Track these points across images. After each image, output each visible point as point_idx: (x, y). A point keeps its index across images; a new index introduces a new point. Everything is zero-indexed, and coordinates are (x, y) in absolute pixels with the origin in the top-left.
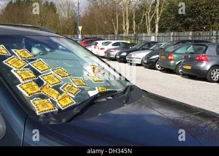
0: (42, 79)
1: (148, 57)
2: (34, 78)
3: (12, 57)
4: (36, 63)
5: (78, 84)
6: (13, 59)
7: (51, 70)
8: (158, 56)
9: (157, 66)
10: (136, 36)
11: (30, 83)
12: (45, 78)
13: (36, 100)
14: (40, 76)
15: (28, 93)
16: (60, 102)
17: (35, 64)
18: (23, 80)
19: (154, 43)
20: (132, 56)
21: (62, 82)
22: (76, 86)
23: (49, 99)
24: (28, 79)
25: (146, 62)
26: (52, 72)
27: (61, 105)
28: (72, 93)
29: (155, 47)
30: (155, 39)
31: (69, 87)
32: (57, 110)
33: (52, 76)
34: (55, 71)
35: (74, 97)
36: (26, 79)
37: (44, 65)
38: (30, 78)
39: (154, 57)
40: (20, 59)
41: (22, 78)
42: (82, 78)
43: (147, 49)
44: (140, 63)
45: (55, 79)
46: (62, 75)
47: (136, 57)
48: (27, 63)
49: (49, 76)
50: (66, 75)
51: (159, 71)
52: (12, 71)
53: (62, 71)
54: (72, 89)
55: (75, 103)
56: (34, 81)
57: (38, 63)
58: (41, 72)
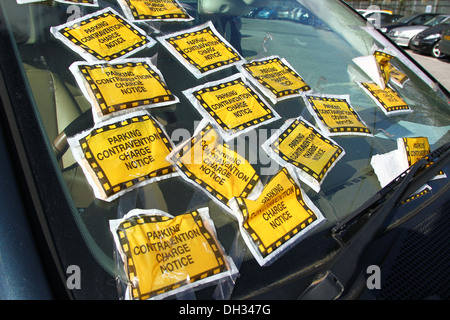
0: (195, 103)
1: (421, 37)
2: (161, 99)
3: (99, 13)
4: (190, 38)
5: (334, 125)
6: (101, 20)
7: (239, 64)
8: (438, 35)
9: (434, 50)
10: (402, 5)
11: (133, 127)
12: (211, 98)
13: (134, 222)
14: (188, 93)
15: (104, 180)
16: (252, 224)
17: (183, 44)
18: (106, 112)
19: (432, 15)
20: (396, 34)
21: (278, 117)
22: (326, 133)
23: (204, 212)
24: (129, 105)
25: (417, 43)
26: (243, 74)
27: (258, 241)
28: (311, 172)
29: (433, 22)
30: (432, 10)
31: (300, 137)
32: (233, 270)
33: (240, 89)
34: (256, 70)
35: (316, 187)
36: (117, 108)
37: (219, 47)
38: (141, 102)
39: (432, 37)
40: (131, 20)
41: (102, 101)
42: (346, 97)
43: (421, 24)
44: (406, 45)
45: (251, 102)
46: (278, 87)
47: (401, 35)
48: (154, 36)
49: (230, 88)
50: (292, 88)
51: (436, 60)
52: (74, 68)
53: (279, 68)
54: (314, 148)
55: (321, 218)
56: (154, 113)
57: (199, 37)
58: (198, 75)
